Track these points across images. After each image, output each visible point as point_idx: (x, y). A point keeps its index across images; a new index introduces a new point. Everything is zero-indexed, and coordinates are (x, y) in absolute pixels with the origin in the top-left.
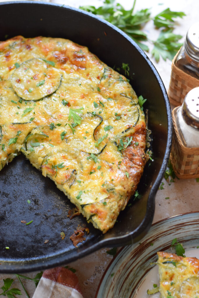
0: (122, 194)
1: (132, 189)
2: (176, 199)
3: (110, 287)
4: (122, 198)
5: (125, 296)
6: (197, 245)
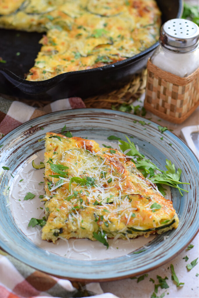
5: (11, 166)
6: (85, 136)
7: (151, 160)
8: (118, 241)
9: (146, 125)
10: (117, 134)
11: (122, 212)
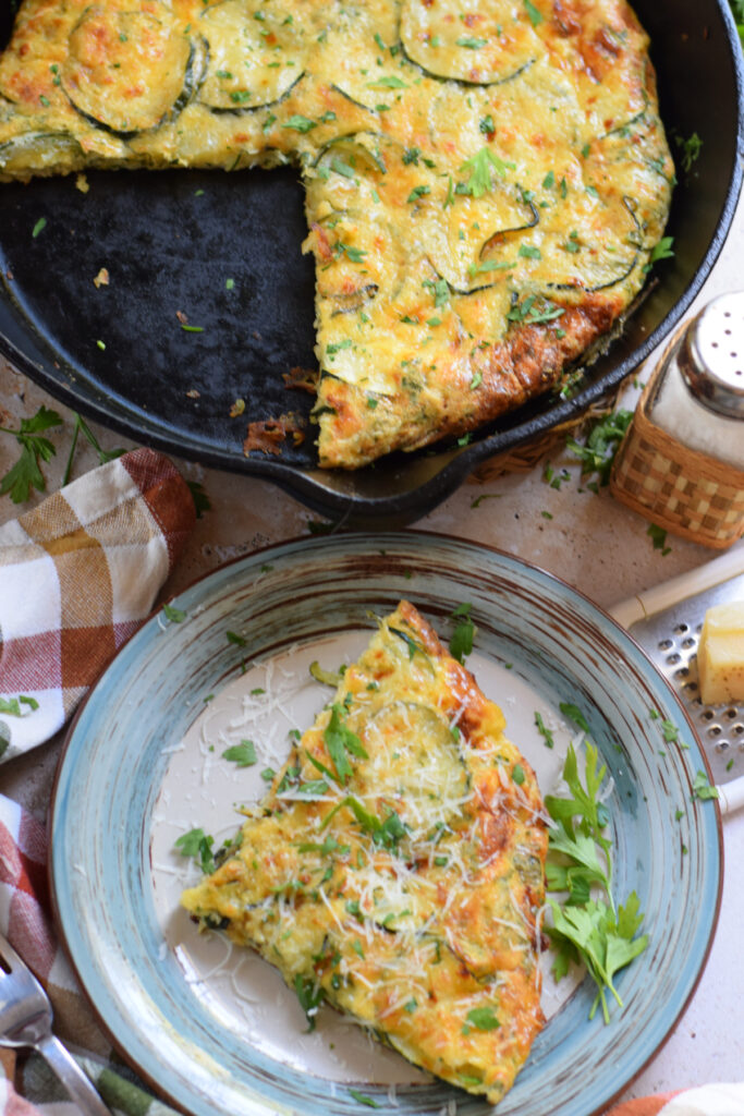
0: (428, 414)
1: (461, 420)
2: (564, 533)
3: (240, 590)
4: (422, 423)
5: (258, 637)
6: (510, 659)
7: (617, 847)
8: (346, 1029)
9: (673, 744)
10: (590, 711)
11: (393, 976)
